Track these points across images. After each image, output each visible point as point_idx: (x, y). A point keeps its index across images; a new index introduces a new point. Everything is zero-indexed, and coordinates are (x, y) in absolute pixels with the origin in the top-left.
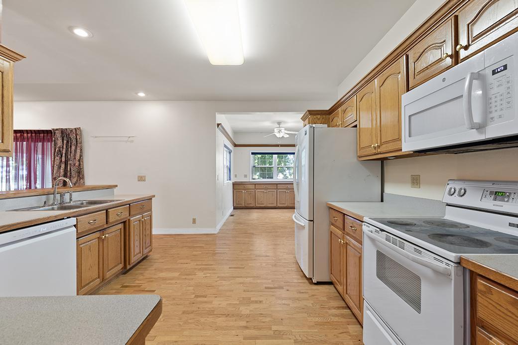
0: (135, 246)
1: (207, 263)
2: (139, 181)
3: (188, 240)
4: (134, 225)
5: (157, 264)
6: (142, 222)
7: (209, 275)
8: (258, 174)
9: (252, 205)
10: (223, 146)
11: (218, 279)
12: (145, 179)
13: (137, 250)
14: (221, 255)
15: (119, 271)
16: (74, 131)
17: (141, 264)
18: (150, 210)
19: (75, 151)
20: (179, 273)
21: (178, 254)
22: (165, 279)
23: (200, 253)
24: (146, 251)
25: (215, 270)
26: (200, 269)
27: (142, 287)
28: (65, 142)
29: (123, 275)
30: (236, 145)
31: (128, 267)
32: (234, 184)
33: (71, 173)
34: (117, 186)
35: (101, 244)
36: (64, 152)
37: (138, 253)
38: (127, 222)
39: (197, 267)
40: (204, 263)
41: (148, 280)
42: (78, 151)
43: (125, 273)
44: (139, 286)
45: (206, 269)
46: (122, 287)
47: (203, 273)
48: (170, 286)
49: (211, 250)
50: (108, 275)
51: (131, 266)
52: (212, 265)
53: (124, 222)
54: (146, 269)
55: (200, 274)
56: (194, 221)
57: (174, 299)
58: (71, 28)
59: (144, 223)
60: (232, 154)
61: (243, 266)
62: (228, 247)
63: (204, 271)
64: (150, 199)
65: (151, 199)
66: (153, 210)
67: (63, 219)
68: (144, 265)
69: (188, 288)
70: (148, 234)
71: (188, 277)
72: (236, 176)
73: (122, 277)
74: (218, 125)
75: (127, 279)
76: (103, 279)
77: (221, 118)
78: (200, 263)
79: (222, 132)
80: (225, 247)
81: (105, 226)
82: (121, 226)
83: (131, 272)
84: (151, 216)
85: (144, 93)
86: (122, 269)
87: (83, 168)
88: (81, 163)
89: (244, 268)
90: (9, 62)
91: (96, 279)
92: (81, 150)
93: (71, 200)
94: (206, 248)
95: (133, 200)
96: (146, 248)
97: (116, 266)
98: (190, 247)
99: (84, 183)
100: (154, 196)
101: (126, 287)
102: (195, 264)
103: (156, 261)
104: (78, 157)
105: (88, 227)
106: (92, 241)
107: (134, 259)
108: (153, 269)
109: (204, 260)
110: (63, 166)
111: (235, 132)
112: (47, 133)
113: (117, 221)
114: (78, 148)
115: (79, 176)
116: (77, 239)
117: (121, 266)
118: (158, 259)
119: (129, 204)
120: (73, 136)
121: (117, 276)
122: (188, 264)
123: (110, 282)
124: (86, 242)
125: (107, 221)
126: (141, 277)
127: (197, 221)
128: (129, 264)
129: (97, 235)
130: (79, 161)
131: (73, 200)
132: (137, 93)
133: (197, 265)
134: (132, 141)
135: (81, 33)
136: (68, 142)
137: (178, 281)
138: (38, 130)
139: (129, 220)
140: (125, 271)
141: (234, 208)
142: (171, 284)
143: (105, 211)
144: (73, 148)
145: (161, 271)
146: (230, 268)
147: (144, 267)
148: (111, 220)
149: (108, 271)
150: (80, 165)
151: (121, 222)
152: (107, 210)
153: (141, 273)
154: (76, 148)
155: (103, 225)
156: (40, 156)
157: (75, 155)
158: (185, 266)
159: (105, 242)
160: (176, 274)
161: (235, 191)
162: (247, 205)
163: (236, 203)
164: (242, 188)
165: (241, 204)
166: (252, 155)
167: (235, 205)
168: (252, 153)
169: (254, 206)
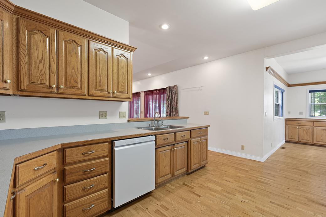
0: (195, 159)
1: (247, 188)
2: (205, 115)
3: (236, 161)
4: (194, 144)
5: (209, 174)
6: (200, 143)
7: (247, 201)
8: (319, 111)
9: (309, 142)
10: (273, 86)
11: (256, 210)
12: (208, 113)
13: (196, 161)
14: (264, 185)
15: (184, 172)
16: (174, 87)
17: (199, 171)
18: (207, 135)
19: (175, 98)
20: (222, 189)
21: (226, 171)
22: (210, 189)
23: (244, 176)
24: (203, 163)
25: (254, 198)
26: (240, 192)
27: (194, 189)
28: (171, 93)
29: (187, 176)
30: (289, 86)
31: (190, 171)
32: (286, 120)
33: (173, 110)
34: (189, 118)
35: (172, 153)
36: (170, 99)
37: (197, 164)
38: (189, 141)
39: (238, 188)
40: (245, 187)
41: (199, 185)
42: (176, 98)
43: (188, 174)
44: (192, 188)
45: (246, 194)
46: (183, 184)
47: (242, 197)
48: (212, 197)
49: (255, 177)
50: (176, 173)
51: (192, 171)
52: (253, 192)
53: (187, 142)
54: (200, 176)
55: (239, 197)
56: (243, 148)
57: (212, 211)
58: (160, 26)
59: (201, 144)
60: (284, 94)
61: (288, 207)
62: (273, 178)
63: (243, 195)
64: (206, 128)
65: (208, 127)
66: (208, 136)
67: (149, 136)
68: (201, 173)
69: (225, 206)
70: (204, 152)
71: (227, 195)
72: (289, 113)
73: (186, 176)
74: (267, 68)
75: (187, 179)
76: (173, 175)
77: (270, 62)
78: (241, 186)
79: (272, 74)
80: (270, 177)
81: (174, 143)
82: (185, 144)
83: (191, 175)
84: (207, 140)
85: (208, 57)
86: (186, 171)
87: (178, 107)
88: (177, 104)
89: (289, 209)
90: (130, 53)
91: (169, 174)
92: (177, 97)
93: (162, 125)
94: (251, 173)
95: (193, 128)
96: (203, 161)
97: (181, 169)
98: (237, 168)
99: (178, 115)
100: (209, 126)
101: (186, 185)
102: (237, 185)
103: (209, 172)
104: (176, 101)
105: (163, 142)
106: (166, 151)
107: (194, 167)
108: (206, 177)
109: (246, 184)
110: (170, 106)
111: (289, 74)
112: (165, 90)
113: (182, 140)
114: (176, 96)
115: (176, 111)
116: (156, 148)
117: (185, 169)
118: (210, 171)
119: (190, 130)
120: (174, 90)
121: (183, 175)
122: (231, 183)
123: (178, 177)
124: (163, 151)
125: (175, 140)
126: (196, 181)
127: (245, 148)
128: (190, 169)
129: (170, 147)
130: (176, 103)
131: (163, 125)
132: (203, 58)
133: (238, 186)
134: (202, 90)
135: (165, 27)
136: (172, 93)
137: (219, 196)
138: (162, 89)
139: (190, 140)
140: (188, 173)
141: (286, 142)
142: (214, 196)
143: (174, 133)
144: (174, 96)
145: (210, 181)
146: (271, 202)
147: (200, 174)
148: (178, 139)
149: (176, 171)
150: (176, 105)
151: (185, 141)
152: (175, 133)
153: (197, 178)
154: (175, 96)
155: (173, 142)
156: (162, 101)
157: (174, 100)
158: (228, 184)
159: (174, 153)
160: (219, 189)
161: (287, 126)
162: (302, 141)
163: (288, 137)
164: (296, 124)
165: (295, 139)
166: (310, 93)
167: (287, 139)
168: (309, 91)
169: (311, 143)
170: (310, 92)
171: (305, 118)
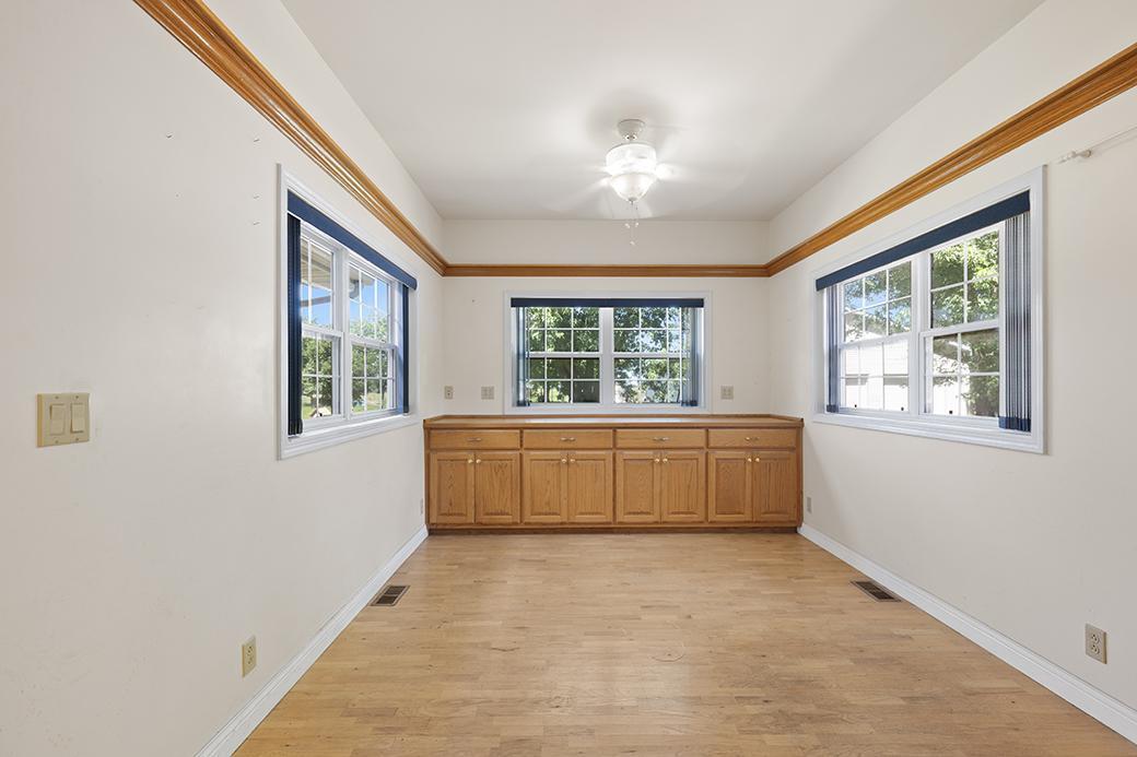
9: (508, 519)
30: (447, 270)
32: (430, 428)
60: (417, 298)
111: (447, 217)
141: (433, 533)
161: (434, 458)
162: (485, 519)
163: (439, 508)
164: (466, 446)
165: (461, 515)
166: (514, 309)
167: (433, 520)
168: (512, 299)
169: (516, 524)
170: (516, 303)
171: (501, 414)
